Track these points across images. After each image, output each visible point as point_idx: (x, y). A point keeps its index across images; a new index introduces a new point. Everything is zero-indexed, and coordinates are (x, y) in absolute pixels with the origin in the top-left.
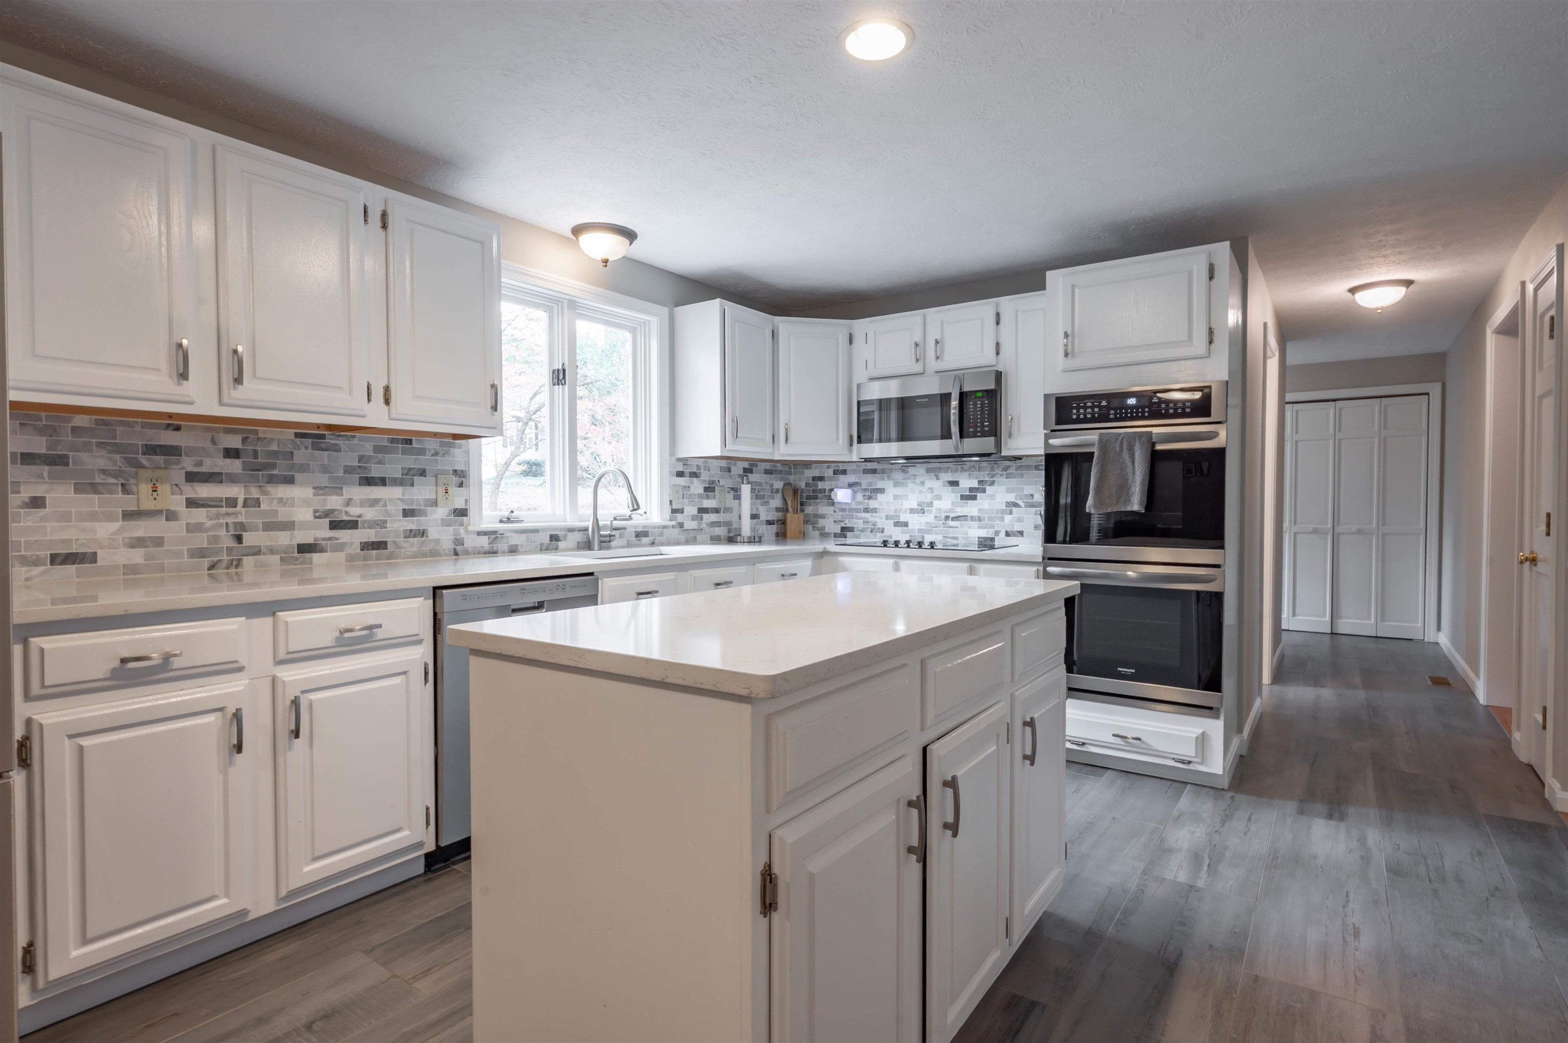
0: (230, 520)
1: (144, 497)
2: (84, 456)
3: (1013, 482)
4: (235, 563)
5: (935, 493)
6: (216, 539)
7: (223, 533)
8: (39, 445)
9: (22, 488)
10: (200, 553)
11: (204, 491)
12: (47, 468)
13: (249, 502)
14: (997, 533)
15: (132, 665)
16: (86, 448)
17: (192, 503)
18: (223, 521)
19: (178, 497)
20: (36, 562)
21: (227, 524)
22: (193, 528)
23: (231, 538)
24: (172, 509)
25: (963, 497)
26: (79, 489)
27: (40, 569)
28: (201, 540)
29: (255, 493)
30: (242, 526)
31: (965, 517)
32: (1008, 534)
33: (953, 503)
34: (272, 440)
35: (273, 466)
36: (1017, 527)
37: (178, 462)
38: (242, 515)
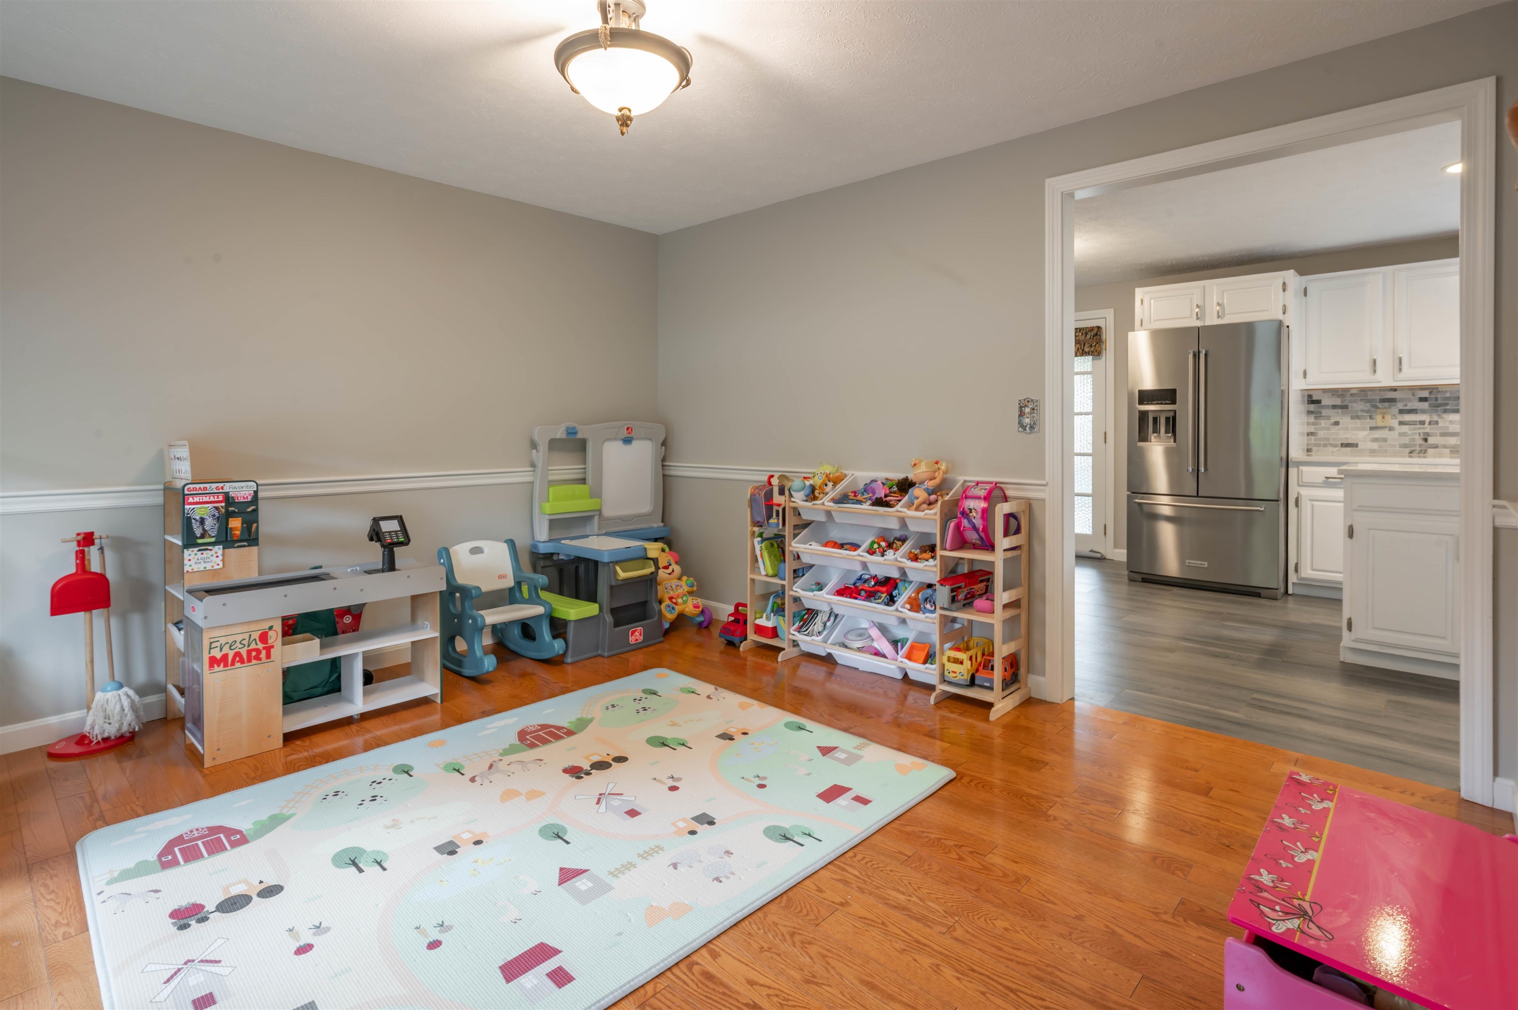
0: (1421, 431)
1: (1378, 421)
2: (1354, 405)
4: (1423, 451)
6: (1413, 440)
7: (1417, 437)
8: (1338, 401)
9: (1332, 418)
10: (1405, 446)
11: (1408, 418)
12: (1340, 410)
13: (1432, 423)
15: (1330, 480)
16: (1355, 401)
17: (1401, 423)
18: (1417, 431)
19: (1395, 421)
20: (1335, 446)
21: (1419, 433)
22: (1402, 434)
23: (1421, 440)
24: (1392, 426)
26: (1352, 418)
27: (1337, 448)
28: (1406, 440)
29: (1435, 418)
30: (1428, 434)
34: (1446, 392)
35: (1447, 404)
37: (1395, 405)
38: (1428, 429)
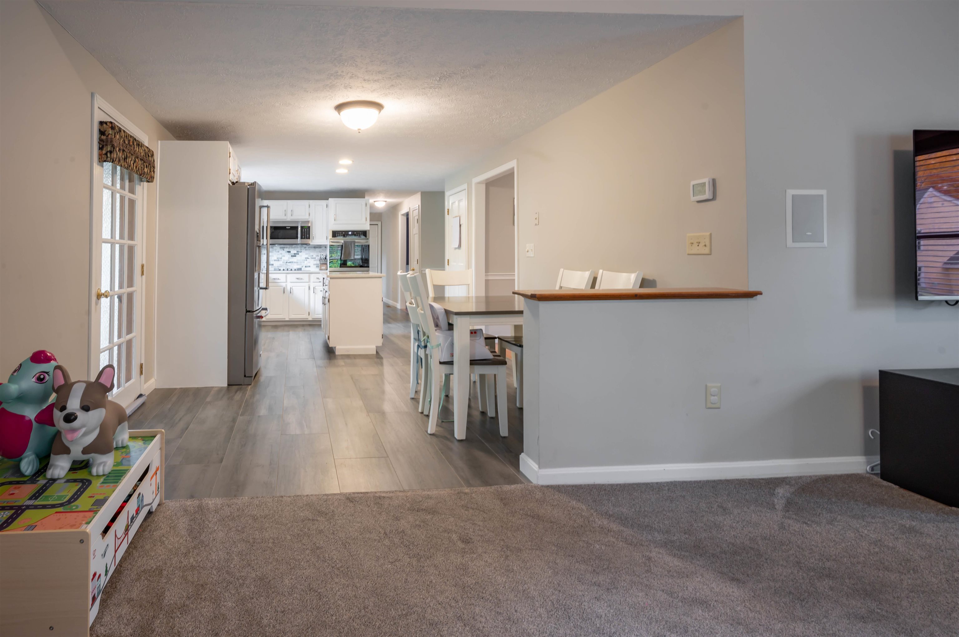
3: (307, 252)
5: (283, 255)
14: (302, 267)
25: (292, 256)
31: (292, 262)
32: (306, 267)
33: (289, 258)
36: (308, 265)
